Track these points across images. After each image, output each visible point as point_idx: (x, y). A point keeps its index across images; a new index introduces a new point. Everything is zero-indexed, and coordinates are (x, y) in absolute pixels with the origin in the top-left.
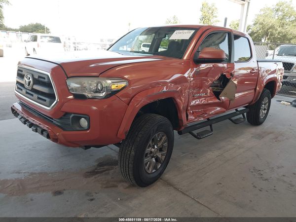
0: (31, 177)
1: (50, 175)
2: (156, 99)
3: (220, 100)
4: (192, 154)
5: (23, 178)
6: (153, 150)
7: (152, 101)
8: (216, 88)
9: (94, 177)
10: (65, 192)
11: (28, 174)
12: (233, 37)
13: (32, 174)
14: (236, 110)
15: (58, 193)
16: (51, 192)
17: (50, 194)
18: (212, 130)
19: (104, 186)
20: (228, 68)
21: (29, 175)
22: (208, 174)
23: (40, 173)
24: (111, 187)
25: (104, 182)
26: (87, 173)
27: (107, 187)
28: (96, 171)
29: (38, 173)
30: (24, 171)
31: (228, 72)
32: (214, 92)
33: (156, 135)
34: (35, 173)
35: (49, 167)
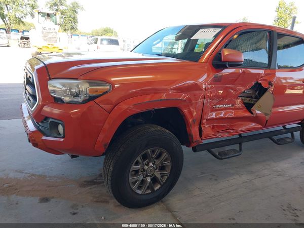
0: (29, 179)
1: (48, 178)
2: (151, 108)
3: (252, 114)
4: (213, 175)
5: (21, 179)
6: (146, 167)
7: (144, 110)
8: (248, 99)
9: (89, 187)
10: (52, 200)
11: (29, 175)
12: (276, 36)
13: (33, 175)
14: (284, 127)
15: (45, 200)
16: (39, 198)
17: (37, 200)
18: (241, 150)
19: (95, 200)
20: (266, 75)
21: (29, 177)
22: (222, 204)
23: (40, 176)
24: (101, 202)
25: (97, 196)
26: (85, 182)
27: (97, 201)
28: (95, 181)
29: (38, 176)
30: (26, 171)
31: (266, 80)
32: (245, 104)
33: (149, 151)
34: (35, 175)
35: (52, 170)
